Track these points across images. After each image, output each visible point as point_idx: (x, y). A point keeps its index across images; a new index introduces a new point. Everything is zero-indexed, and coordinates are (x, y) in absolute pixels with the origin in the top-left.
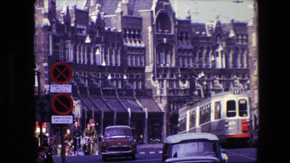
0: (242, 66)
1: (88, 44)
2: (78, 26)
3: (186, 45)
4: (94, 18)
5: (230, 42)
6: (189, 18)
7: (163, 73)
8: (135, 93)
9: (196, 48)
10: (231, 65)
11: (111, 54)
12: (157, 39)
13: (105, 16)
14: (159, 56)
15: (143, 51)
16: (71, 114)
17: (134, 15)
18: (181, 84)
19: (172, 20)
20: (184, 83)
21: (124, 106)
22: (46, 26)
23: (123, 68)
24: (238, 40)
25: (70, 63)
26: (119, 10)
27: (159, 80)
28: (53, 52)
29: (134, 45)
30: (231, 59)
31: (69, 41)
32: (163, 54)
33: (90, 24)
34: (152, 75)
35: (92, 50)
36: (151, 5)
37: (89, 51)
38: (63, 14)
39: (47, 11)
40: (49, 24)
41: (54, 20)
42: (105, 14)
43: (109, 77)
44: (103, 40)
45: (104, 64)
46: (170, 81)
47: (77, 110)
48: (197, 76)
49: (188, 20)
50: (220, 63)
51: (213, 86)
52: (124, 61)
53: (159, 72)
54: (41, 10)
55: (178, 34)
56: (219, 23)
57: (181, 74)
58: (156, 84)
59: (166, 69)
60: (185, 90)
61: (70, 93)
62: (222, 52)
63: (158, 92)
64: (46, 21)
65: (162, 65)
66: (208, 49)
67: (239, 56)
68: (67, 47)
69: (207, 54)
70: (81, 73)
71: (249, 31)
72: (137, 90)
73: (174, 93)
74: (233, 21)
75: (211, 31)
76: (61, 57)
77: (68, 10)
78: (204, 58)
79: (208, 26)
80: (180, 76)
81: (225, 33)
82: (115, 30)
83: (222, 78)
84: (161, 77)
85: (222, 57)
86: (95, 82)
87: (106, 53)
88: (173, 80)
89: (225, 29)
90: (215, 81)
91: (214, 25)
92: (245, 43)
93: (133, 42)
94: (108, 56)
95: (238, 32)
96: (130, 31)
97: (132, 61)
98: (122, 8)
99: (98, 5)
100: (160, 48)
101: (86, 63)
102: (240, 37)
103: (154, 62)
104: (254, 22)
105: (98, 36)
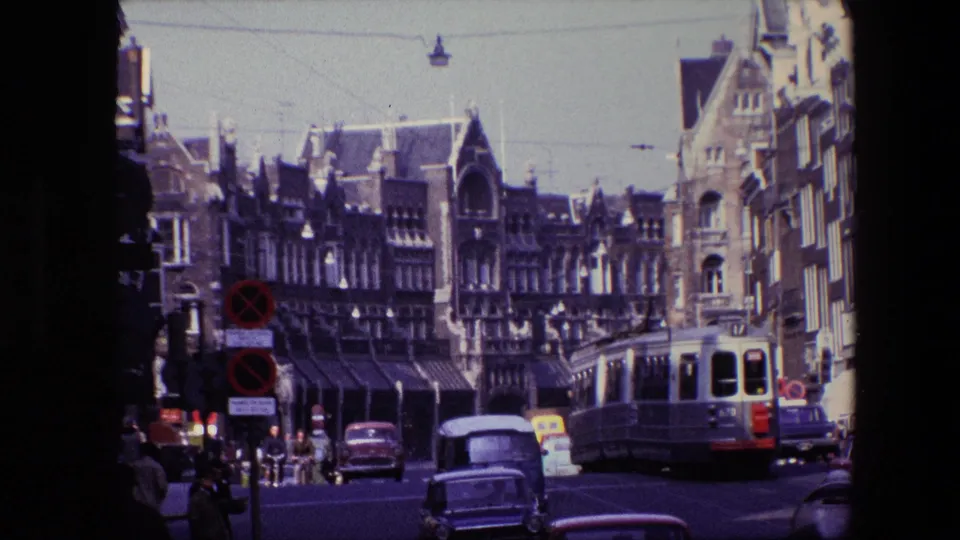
0: (650, 289)
1: (308, 241)
2: (286, 202)
3: (526, 243)
4: (320, 183)
5: (622, 236)
6: (533, 183)
7: (474, 304)
8: (411, 350)
9: (547, 250)
10: (624, 288)
11: (359, 262)
12: (461, 228)
13: (348, 179)
14: (465, 266)
15: (429, 256)
16: (271, 393)
17: (410, 178)
18: (513, 328)
19: (494, 187)
20: (520, 325)
21: (388, 376)
22: (215, 202)
23: (387, 293)
24: (641, 230)
25: (271, 283)
26: (375, 166)
27: (465, 321)
28: (232, 259)
29: (408, 242)
30: (624, 274)
31: (266, 235)
32: (473, 264)
33: (312, 196)
34: (449, 310)
35: (317, 253)
36: (447, 153)
37: (310, 258)
38: (252, 174)
39: (216, 168)
40: (221, 196)
41: (231, 187)
42: (345, 175)
43: (356, 314)
44: (340, 232)
45: (343, 285)
46: (489, 323)
47: (286, 385)
48: (548, 311)
49: (531, 187)
50: (600, 282)
51: (585, 332)
52: (388, 280)
53: (466, 304)
54: (202, 166)
55: (506, 219)
56: (599, 195)
57: (513, 308)
58: (458, 329)
59: (480, 296)
60: (522, 342)
61: (267, 350)
62: (605, 259)
63: (463, 348)
64: (214, 191)
65: (471, 287)
66: (574, 252)
67: (643, 267)
68: (261, 247)
69: (572, 266)
70: (292, 305)
71: (666, 212)
72: (417, 342)
73: (497, 348)
74: (630, 190)
75: (581, 212)
76: (250, 269)
77: (263, 166)
78: (564, 272)
79: (575, 201)
80: (510, 310)
81: (612, 216)
82: (369, 210)
83: (604, 317)
84: (468, 313)
85: (604, 269)
86: (324, 326)
87: (347, 261)
88: (495, 321)
89: (612, 208)
90: (589, 322)
91: (589, 202)
92: (656, 238)
93: (407, 237)
94: (353, 267)
95: (642, 215)
97: (404, 278)
98: (382, 160)
99: (330, 155)
100: (468, 249)
101: (304, 281)
102: (645, 226)
103: (453, 280)
104: (678, 192)
105: (329, 223)
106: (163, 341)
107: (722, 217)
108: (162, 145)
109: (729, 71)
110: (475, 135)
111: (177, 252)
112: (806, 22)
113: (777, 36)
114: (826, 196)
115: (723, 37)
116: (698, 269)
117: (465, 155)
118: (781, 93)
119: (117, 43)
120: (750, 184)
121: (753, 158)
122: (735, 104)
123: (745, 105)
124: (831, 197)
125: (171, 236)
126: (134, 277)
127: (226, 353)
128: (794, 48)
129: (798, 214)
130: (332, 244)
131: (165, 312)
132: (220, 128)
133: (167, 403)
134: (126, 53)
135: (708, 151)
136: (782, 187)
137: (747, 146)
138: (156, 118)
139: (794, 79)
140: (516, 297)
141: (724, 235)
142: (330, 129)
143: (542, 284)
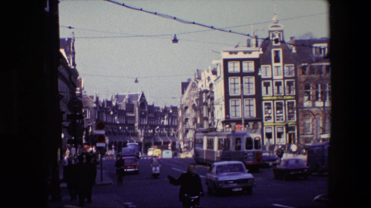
0: (175, 123)
1: (112, 114)
2: (108, 107)
3: (151, 115)
4: (114, 104)
5: (170, 115)
6: (153, 105)
8: (130, 135)
9: (156, 117)
10: (170, 124)
12: (140, 113)
13: (120, 103)
15: (134, 118)
16: (104, 142)
17: (131, 103)
18: (149, 131)
19: (146, 105)
20: (151, 130)
22: (95, 108)
23: (126, 124)
24: (173, 113)
25: (105, 123)
26: (124, 101)
28: (98, 117)
29: (130, 115)
30: (170, 121)
31: (104, 113)
32: (142, 119)
33: (112, 106)
34: (138, 127)
36: (138, 99)
37: (112, 118)
38: (102, 102)
39: (95, 101)
41: (98, 105)
42: (119, 102)
43: (120, 128)
44: (118, 113)
45: (118, 122)
46: (145, 130)
47: (107, 141)
48: (156, 127)
50: (166, 123)
51: (163, 132)
52: (126, 122)
53: (141, 126)
54: (92, 101)
55: (148, 111)
58: (139, 131)
59: (143, 125)
60: (151, 134)
61: (104, 134)
62: (167, 118)
63: (140, 134)
64: (95, 105)
65: (142, 123)
66: (161, 117)
67: (174, 120)
68: (103, 115)
69: (160, 119)
70: (109, 126)
71: (178, 110)
72: (132, 133)
73: (146, 134)
74: (171, 106)
75: (162, 110)
76: (101, 119)
77: (104, 101)
78: (159, 121)
79: (161, 108)
80: (149, 127)
81: (168, 111)
82: (123, 109)
83: (166, 129)
84: (141, 128)
85: (166, 120)
86: (114, 130)
87: (119, 118)
89: (168, 109)
90: (163, 130)
91: (164, 108)
92: (176, 115)
95: (174, 110)
96: (129, 109)
97: (129, 122)
98: (125, 100)
99: (116, 99)
100: (141, 117)
101: (111, 122)
102: (174, 112)
103: (138, 121)
104: (180, 106)
105: (116, 111)
106: (85, 133)
107: (188, 111)
108: (85, 97)
109: (190, 84)
110: (143, 96)
111: (88, 116)
112: (205, 76)
113: (199, 78)
114: (208, 107)
115: (189, 78)
116: (184, 120)
117: (141, 99)
118: (200, 89)
119: (77, 78)
120: (194, 105)
121: (195, 100)
122: (191, 90)
123: (193, 90)
124: (209, 107)
125: (86, 114)
126: (79, 121)
127: (96, 135)
128: (202, 80)
129: (203, 110)
130: (116, 115)
131: (85, 127)
132: (96, 94)
133: (85, 144)
134: (79, 80)
135: (186, 99)
136: (200, 105)
137: (193, 98)
138: (84, 92)
139: (202, 86)
140: (150, 125)
141: (189, 114)
142: (116, 94)
143: (155, 123)
